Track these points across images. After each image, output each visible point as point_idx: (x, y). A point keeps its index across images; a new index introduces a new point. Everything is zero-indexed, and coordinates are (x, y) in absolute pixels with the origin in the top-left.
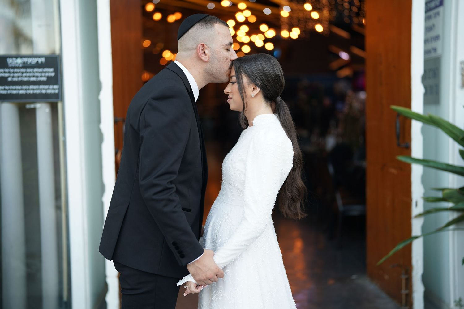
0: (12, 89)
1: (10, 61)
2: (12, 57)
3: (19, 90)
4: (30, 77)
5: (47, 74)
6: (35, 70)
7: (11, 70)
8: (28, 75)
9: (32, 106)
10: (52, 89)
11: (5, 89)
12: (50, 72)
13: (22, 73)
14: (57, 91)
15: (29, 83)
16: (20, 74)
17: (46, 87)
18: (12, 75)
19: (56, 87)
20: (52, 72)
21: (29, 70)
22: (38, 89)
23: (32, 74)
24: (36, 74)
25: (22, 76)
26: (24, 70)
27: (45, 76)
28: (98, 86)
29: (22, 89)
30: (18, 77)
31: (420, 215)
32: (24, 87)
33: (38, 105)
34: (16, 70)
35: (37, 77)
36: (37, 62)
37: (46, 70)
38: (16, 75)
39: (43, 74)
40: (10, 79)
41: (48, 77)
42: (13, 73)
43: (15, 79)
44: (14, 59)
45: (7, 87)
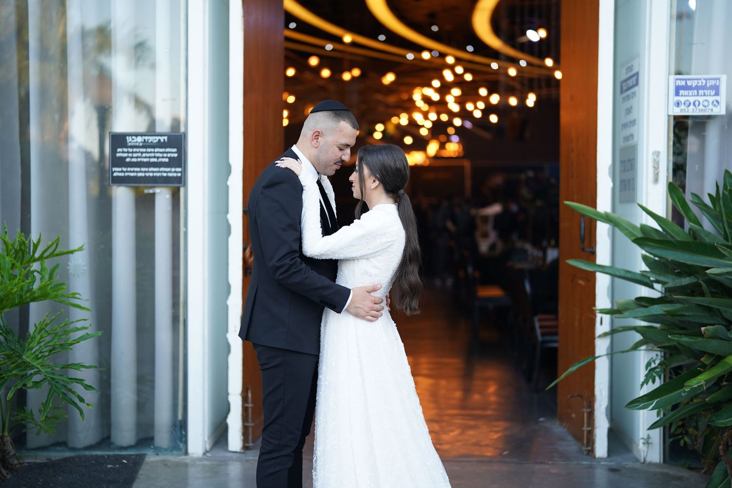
0: (130, 172)
1: (129, 139)
2: (131, 135)
3: (137, 172)
4: (150, 157)
5: (169, 155)
6: (156, 150)
7: (130, 150)
8: (148, 155)
9: (151, 191)
10: (173, 172)
11: (122, 171)
12: (173, 152)
13: (142, 153)
14: (179, 175)
15: (149, 165)
16: (140, 155)
17: (168, 169)
18: (130, 155)
19: (179, 169)
20: (175, 153)
21: (149, 150)
22: (159, 172)
23: (152, 155)
24: (157, 155)
25: (141, 157)
26: (144, 150)
27: (167, 157)
28: (228, 170)
29: (140, 172)
30: (137, 157)
31: (605, 335)
32: (143, 169)
33: (158, 190)
34: (135, 150)
35: (158, 158)
36: (159, 140)
37: (168, 150)
38: (135, 155)
39: (165, 155)
40: (128, 160)
41: (170, 158)
42: (132, 152)
43: (134, 160)
44: (133, 137)
45: (124, 169)
